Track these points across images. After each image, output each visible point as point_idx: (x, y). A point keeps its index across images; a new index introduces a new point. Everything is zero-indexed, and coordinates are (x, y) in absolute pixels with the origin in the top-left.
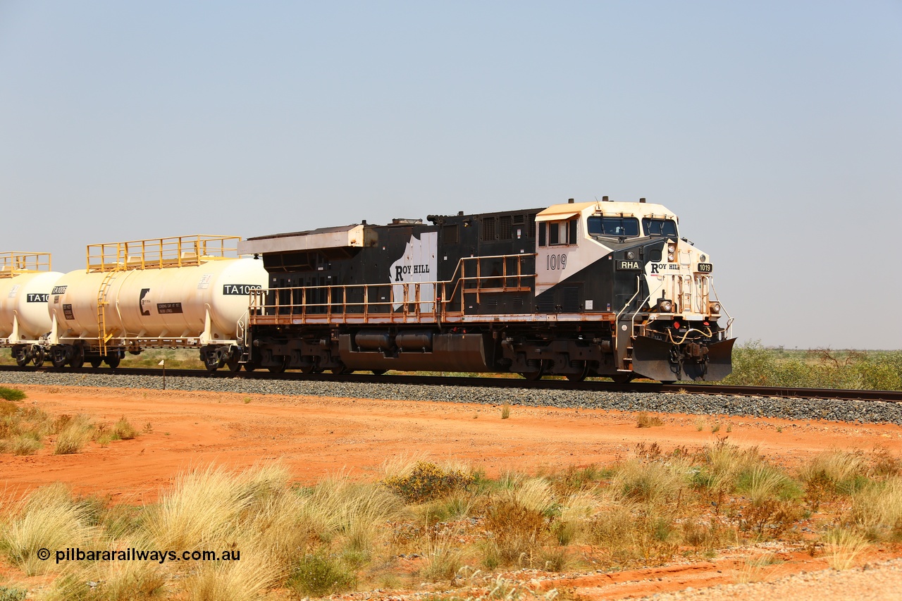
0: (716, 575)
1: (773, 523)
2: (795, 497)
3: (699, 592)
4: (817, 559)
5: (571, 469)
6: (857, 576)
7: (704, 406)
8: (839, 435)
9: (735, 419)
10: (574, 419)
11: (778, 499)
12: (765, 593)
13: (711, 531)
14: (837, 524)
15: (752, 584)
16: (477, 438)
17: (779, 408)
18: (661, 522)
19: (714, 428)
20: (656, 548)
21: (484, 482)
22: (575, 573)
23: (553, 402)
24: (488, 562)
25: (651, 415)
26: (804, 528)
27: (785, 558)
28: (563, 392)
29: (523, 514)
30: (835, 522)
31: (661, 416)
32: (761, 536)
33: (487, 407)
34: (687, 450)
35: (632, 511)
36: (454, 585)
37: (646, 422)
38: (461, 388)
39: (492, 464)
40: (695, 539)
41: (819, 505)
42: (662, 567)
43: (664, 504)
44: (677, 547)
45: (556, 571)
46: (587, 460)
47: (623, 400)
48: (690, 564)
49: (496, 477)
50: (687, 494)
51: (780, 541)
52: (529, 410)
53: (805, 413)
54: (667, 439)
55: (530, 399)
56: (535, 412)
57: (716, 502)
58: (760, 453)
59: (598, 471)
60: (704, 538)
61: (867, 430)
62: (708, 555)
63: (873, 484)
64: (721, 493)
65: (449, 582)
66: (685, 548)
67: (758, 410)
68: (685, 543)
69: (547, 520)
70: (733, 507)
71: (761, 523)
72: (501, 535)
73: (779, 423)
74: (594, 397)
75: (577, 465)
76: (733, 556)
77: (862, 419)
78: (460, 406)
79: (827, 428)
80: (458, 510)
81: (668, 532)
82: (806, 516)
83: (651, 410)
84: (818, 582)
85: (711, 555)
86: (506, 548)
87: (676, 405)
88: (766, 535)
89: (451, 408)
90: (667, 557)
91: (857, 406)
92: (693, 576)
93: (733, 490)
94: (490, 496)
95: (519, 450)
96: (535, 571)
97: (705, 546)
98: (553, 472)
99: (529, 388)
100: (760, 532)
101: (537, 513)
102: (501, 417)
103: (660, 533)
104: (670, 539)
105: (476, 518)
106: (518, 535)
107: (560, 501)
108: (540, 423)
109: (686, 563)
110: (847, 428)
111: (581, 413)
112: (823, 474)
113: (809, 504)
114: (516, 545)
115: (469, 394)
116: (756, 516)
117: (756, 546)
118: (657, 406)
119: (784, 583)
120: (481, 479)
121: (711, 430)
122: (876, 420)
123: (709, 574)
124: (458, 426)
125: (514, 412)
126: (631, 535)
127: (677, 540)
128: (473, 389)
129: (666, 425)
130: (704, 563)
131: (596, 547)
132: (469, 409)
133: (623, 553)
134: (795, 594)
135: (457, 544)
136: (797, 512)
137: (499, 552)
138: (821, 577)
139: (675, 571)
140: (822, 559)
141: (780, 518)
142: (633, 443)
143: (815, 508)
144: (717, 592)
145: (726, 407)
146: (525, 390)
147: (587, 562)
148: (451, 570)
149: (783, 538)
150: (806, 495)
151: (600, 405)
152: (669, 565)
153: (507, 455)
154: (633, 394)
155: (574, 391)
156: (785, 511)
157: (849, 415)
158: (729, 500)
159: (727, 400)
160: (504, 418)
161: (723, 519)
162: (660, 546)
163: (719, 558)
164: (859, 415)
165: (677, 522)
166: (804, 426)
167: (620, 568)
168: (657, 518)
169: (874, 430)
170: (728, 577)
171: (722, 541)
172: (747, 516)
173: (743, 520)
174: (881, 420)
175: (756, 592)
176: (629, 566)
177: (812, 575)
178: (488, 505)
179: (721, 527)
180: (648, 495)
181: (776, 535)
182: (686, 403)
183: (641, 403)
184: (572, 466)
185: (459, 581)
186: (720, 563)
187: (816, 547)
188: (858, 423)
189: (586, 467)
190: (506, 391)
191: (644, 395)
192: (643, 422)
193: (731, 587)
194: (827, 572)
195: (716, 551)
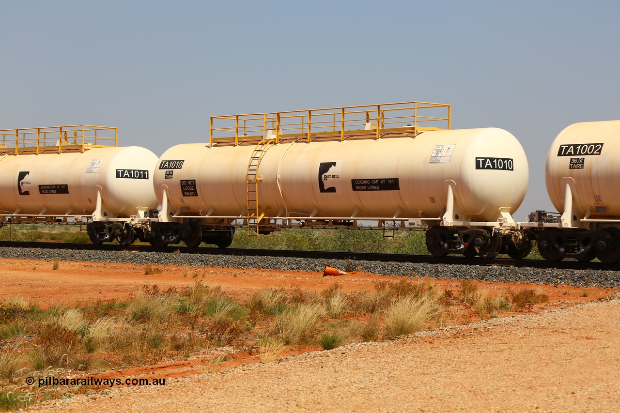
0: (190, 369)
1: (228, 335)
2: (242, 318)
3: (176, 380)
4: (253, 357)
5: (99, 303)
6: (274, 366)
7: (188, 260)
8: (271, 278)
9: (208, 269)
10: (103, 270)
11: (232, 319)
12: (218, 379)
13: (188, 341)
14: (267, 334)
15: (210, 374)
16: (35, 282)
17: (236, 262)
18: (156, 336)
19: (195, 275)
20: (152, 353)
21: (38, 312)
22: (97, 371)
23: (88, 258)
24: (37, 366)
25: (153, 267)
26: (247, 337)
27: (233, 357)
28: (96, 252)
29: (63, 333)
30: (265, 333)
31: (161, 267)
32: (219, 344)
33: (43, 262)
34: (176, 289)
35: (138, 330)
36: (11, 382)
37: (151, 271)
38: (24, 249)
39: (44, 300)
40: (178, 346)
41: (257, 322)
42: (155, 365)
43: (159, 324)
44: (166, 352)
45: (84, 370)
46: (110, 296)
47: (136, 257)
48: (173, 362)
49: (47, 309)
50: (175, 317)
51: (232, 346)
52: (72, 263)
53: (251, 264)
54: (163, 283)
55: (73, 256)
56: (76, 265)
57: (192, 323)
58: (223, 290)
59: (117, 304)
60: (183, 346)
61: (288, 275)
62: (185, 356)
63: (289, 309)
64: (196, 317)
65: (8, 380)
66: (171, 352)
67: (222, 263)
68: (171, 349)
69: (80, 336)
70: (203, 325)
71: (220, 335)
72: (47, 348)
73: (235, 271)
74: (116, 255)
75: (103, 300)
76: (201, 357)
77: (285, 268)
78: (24, 262)
79: (264, 274)
80: (18, 331)
81: (161, 342)
82: (248, 330)
83: (154, 263)
84: (250, 371)
85: (188, 356)
86: (50, 356)
87: (170, 260)
88: (222, 343)
89: (17, 262)
90: (159, 359)
91: (282, 260)
92: (175, 370)
93: (204, 314)
94: (42, 322)
95: (63, 290)
96: (70, 371)
97: (183, 350)
98: (87, 305)
99: (72, 249)
100: (219, 341)
101: (74, 332)
102: (52, 268)
103: (155, 343)
104: (162, 347)
105: (30, 337)
106: (59, 347)
107: (90, 324)
108: (80, 272)
109: (171, 362)
110: (276, 274)
111: (108, 266)
112: (260, 303)
113: (250, 322)
114: (57, 354)
115: (30, 253)
116: (217, 330)
117: (216, 350)
118: (158, 261)
119: (230, 372)
120: (36, 310)
121: (192, 276)
122: (294, 269)
123: (185, 369)
124: (22, 274)
125: (62, 265)
126: (136, 344)
127: (166, 348)
128: (33, 250)
129: (163, 273)
130: (183, 362)
131: (112, 353)
132: (29, 264)
133: (130, 357)
134: (236, 379)
135: (17, 355)
136: (242, 327)
137: (45, 359)
138: (253, 367)
139: (163, 368)
140: (256, 356)
141: (232, 331)
142: (141, 285)
143: (254, 325)
144: (187, 380)
145: (202, 261)
146: (70, 250)
147: (106, 363)
148: (10, 372)
149: (233, 344)
150: (249, 317)
151: (120, 260)
152: (160, 364)
153: (55, 294)
154: (143, 253)
155: (103, 251)
156: (235, 327)
157: (278, 266)
158: (201, 320)
159: (203, 257)
160: (54, 269)
161: (197, 333)
162: (155, 351)
163: (193, 358)
164: (284, 266)
165: (167, 336)
166: (250, 273)
167: (128, 366)
168: (154, 333)
169: (292, 275)
170: (197, 370)
171: (195, 347)
172: (211, 331)
173: (209, 333)
174: (297, 268)
175: (212, 379)
176: (134, 365)
177: (247, 367)
178: (40, 327)
179: (195, 338)
180: (149, 319)
181: (229, 342)
182: (177, 259)
183: (148, 259)
184: (99, 300)
185: (15, 379)
186: (194, 361)
187: (253, 349)
188: (283, 271)
189: (109, 301)
190: (56, 251)
191: (149, 253)
192: (149, 271)
193: (197, 376)
194: (257, 364)
195: (191, 354)
